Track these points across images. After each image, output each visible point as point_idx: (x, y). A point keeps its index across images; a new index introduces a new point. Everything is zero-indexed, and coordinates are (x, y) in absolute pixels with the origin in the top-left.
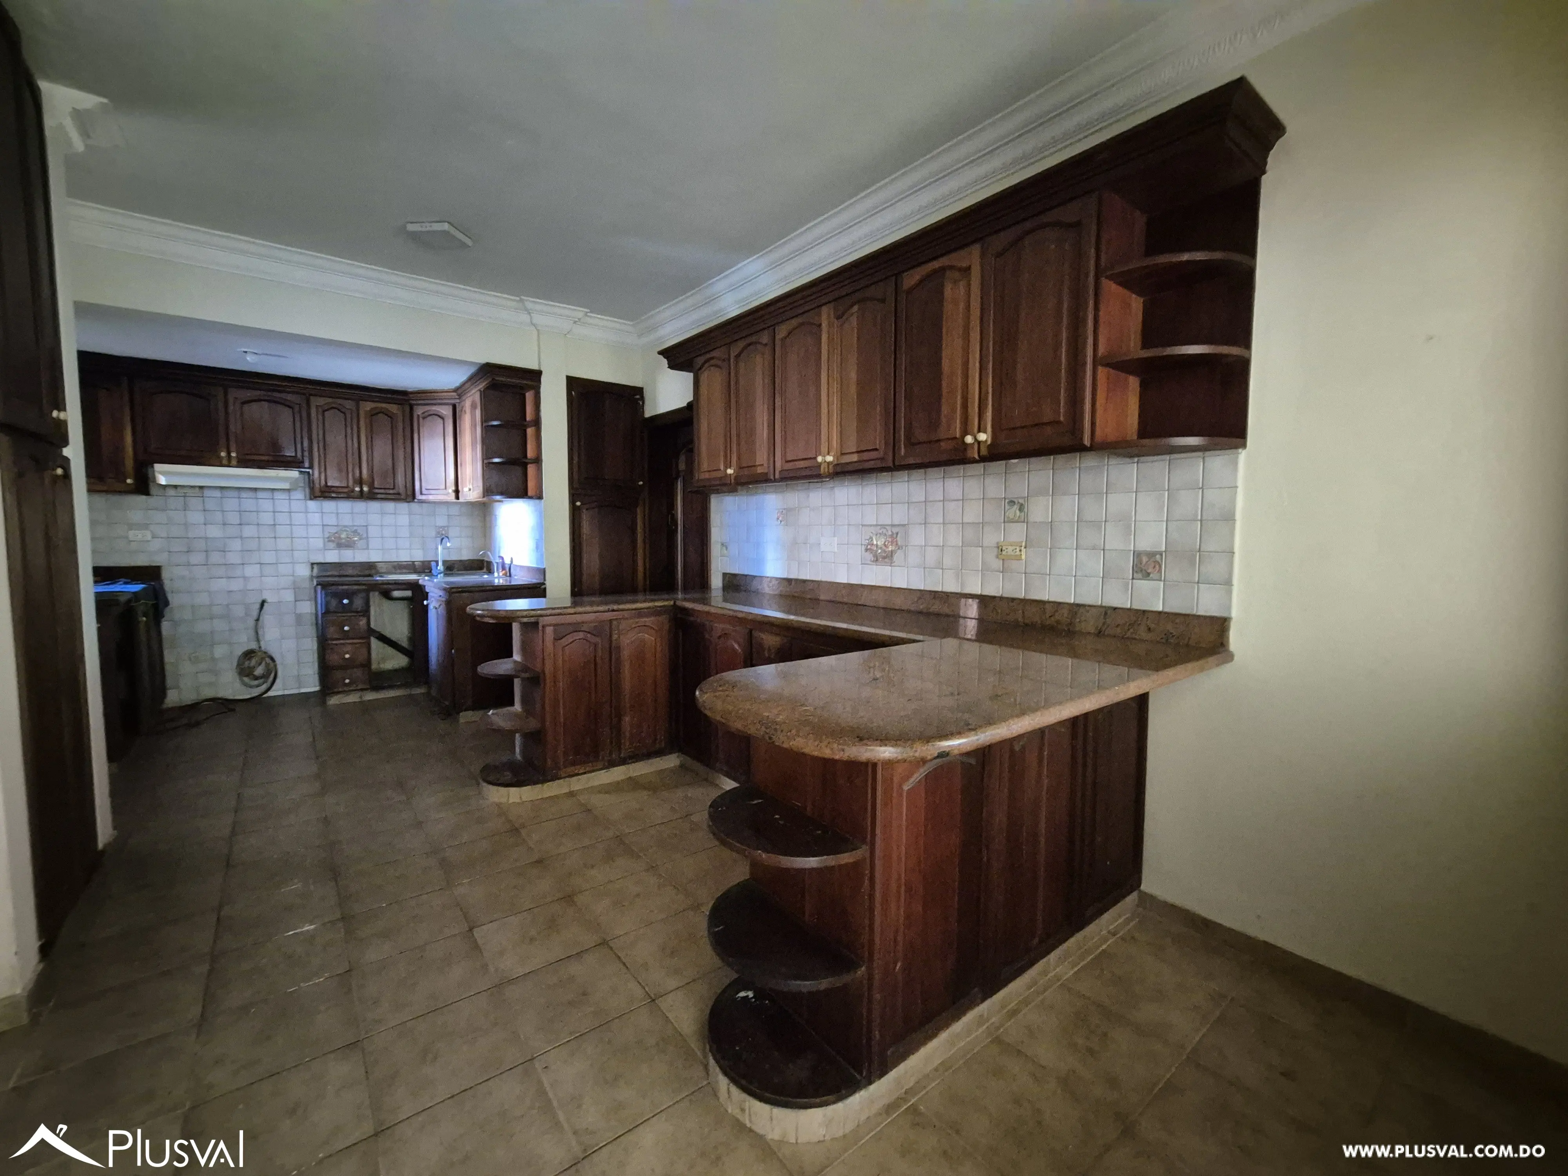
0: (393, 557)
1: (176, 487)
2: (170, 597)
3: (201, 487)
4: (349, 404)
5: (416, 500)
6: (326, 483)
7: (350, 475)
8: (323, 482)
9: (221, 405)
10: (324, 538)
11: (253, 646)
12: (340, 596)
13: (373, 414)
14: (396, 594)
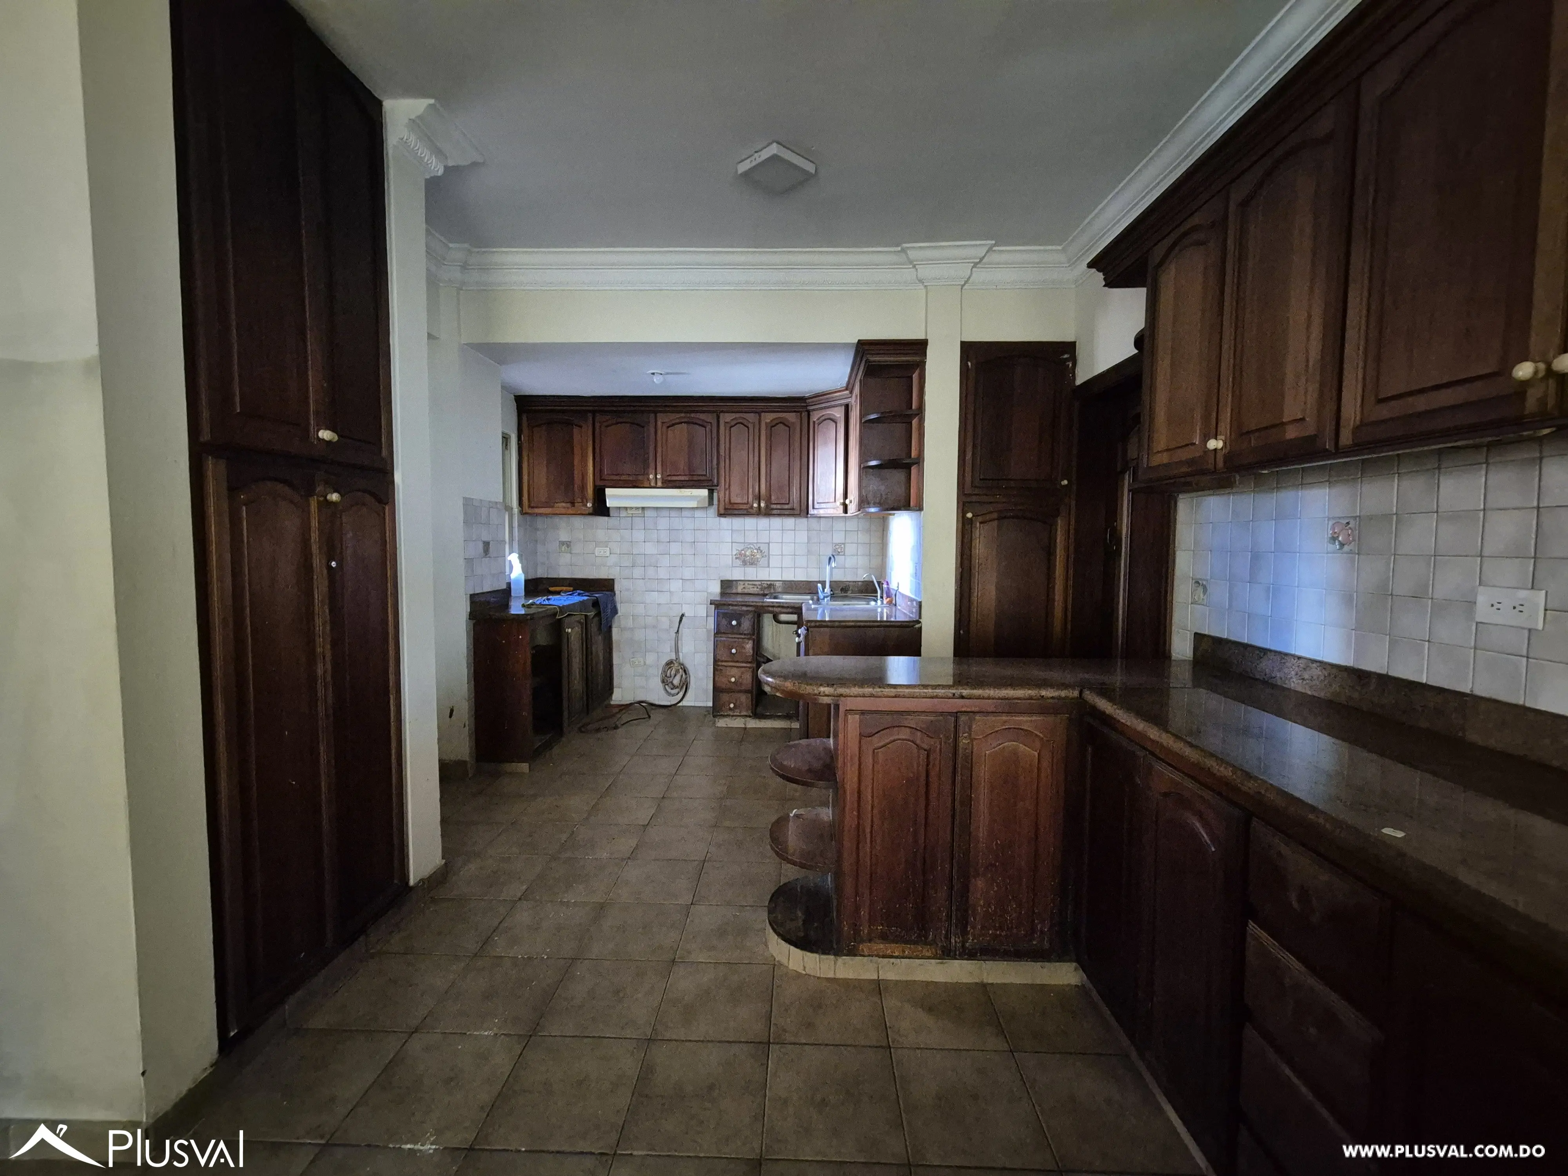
0: (789, 576)
1: (626, 508)
2: (618, 606)
3: (643, 508)
4: (751, 417)
5: (809, 516)
6: (730, 500)
7: (751, 490)
8: (727, 500)
9: (652, 430)
10: (732, 555)
11: (673, 657)
12: (730, 617)
13: (772, 426)
14: (783, 617)
